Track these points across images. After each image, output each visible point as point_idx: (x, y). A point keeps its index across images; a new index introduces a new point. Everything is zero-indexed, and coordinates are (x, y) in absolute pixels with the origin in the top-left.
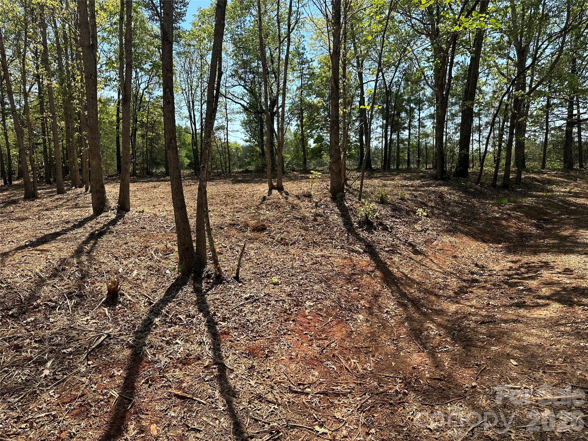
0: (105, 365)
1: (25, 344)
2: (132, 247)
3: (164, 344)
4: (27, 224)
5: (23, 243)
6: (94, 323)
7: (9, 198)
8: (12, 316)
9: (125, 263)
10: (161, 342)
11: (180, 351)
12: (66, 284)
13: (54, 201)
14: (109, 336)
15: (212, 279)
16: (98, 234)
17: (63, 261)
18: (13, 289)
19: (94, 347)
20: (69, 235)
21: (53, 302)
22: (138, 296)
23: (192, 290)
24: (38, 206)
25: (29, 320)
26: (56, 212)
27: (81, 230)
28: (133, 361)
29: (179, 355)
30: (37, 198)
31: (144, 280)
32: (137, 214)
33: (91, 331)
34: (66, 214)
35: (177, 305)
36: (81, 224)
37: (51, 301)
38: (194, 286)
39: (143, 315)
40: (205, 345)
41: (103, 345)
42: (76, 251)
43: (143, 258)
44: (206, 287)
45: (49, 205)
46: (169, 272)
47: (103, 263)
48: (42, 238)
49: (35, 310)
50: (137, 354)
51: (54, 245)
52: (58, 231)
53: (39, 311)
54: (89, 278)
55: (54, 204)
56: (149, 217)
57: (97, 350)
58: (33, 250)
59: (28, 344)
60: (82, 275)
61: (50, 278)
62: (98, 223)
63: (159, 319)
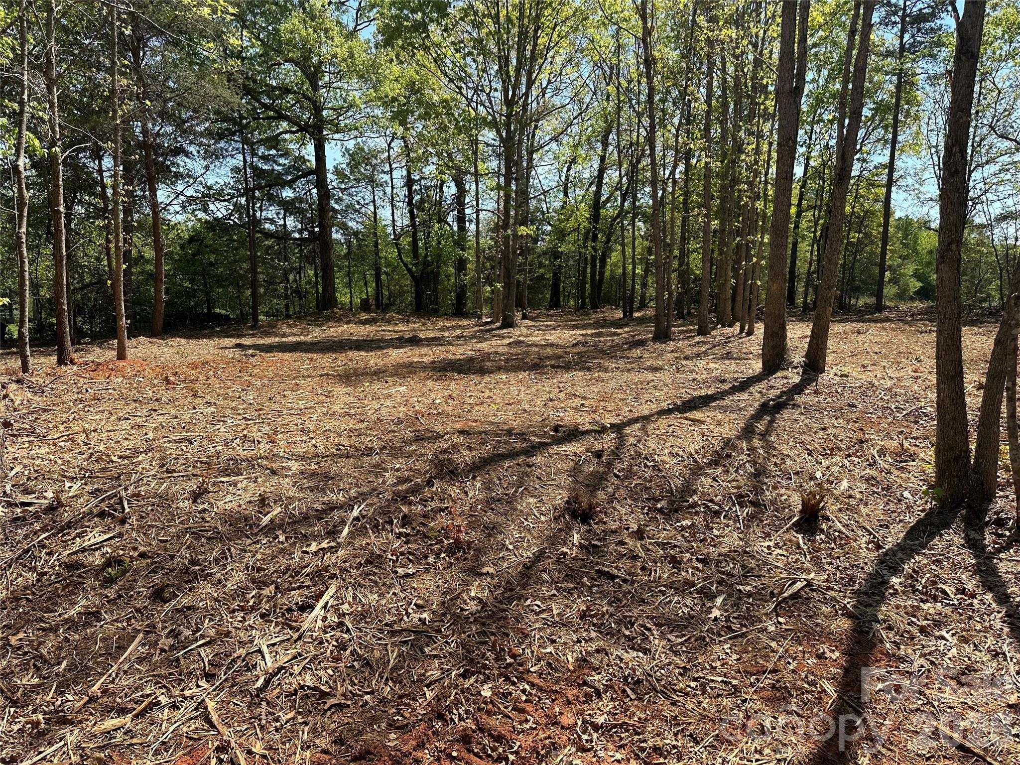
0: (808, 632)
1: (685, 560)
2: (835, 436)
3: (915, 631)
4: (665, 377)
5: (664, 405)
6: (781, 555)
7: (633, 336)
8: (660, 511)
9: (825, 463)
10: (909, 624)
11: (950, 655)
12: (733, 481)
13: (694, 346)
14: (809, 584)
15: (1010, 530)
16: (774, 406)
17: (727, 443)
18: (662, 471)
19: (786, 595)
20: (727, 401)
21: (716, 504)
22: (854, 528)
23: (962, 542)
24: (672, 351)
25: (684, 523)
26: (701, 363)
27: (744, 396)
28: (856, 642)
29: (948, 661)
30: (670, 340)
31: (861, 500)
32: (836, 378)
33: (777, 567)
34: (717, 368)
35: (933, 562)
36: (744, 385)
37: (712, 501)
38: (967, 535)
39: (866, 564)
40: (1005, 660)
41: (801, 597)
42: (743, 429)
43: (857, 460)
44: (995, 543)
45: (688, 352)
46: (910, 496)
47: (788, 456)
48: (690, 401)
49: (690, 510)
50: (862, 632)
51: (708, 414)
52: (710, 393)
53: (696, 513)
54: (767, 478)
55: (695, 351)
56: (860, 387)
57: (790, 603)
58: (681, 418)
59: (688, 560)
60: (756, 470)
61: (709, 464)
62: (772, 387)
63: (899, 580)
